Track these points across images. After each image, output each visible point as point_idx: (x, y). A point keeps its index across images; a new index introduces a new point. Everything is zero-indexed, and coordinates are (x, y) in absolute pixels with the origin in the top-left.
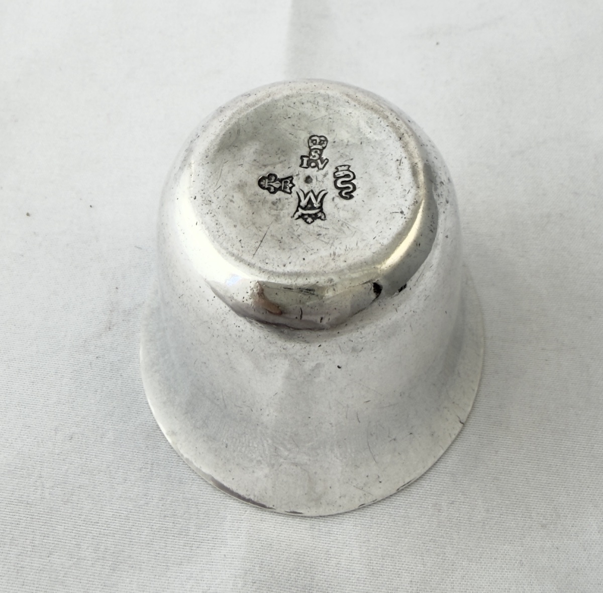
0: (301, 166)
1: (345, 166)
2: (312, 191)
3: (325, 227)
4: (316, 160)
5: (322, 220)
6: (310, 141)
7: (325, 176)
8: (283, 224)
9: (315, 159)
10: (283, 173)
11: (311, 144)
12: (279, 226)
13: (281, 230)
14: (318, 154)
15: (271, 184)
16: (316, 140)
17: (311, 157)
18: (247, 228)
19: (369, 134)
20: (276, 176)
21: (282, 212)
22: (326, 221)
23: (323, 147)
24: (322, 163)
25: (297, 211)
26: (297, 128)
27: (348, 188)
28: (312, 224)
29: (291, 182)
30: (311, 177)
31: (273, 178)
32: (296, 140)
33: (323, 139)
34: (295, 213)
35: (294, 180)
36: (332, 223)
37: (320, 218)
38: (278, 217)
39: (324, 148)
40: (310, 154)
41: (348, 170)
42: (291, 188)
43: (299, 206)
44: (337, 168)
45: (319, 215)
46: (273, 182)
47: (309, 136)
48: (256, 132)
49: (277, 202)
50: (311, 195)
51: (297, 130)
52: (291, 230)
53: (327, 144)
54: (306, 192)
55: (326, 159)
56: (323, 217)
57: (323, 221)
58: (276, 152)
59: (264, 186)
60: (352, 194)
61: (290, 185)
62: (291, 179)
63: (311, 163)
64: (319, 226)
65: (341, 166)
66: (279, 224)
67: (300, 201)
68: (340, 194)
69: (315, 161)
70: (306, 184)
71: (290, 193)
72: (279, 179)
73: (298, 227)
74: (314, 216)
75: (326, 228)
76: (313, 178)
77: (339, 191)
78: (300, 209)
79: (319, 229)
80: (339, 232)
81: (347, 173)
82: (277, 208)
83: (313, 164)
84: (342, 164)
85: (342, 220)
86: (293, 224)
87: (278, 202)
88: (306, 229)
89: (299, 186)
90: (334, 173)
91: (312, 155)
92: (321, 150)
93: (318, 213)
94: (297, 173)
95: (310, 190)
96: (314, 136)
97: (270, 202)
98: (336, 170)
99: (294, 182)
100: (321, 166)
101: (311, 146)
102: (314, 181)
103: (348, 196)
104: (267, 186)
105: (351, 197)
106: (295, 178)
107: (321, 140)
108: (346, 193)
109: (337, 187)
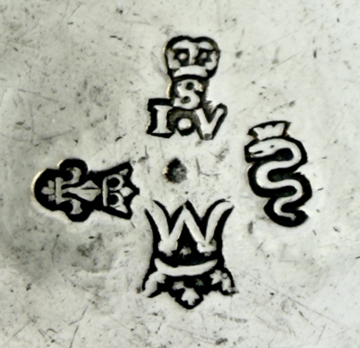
0: (151, 130)
1: (274, 124)
2: (189, 205)
3: (235, 315)
4: (192, 110)
5: (225, 293)
6: (171, 55)
7: (220, 157)
8: (116, 316)
9: (188, 106)
10: (103, 155)
11: (173, 64)
12: (106, 319)
13: (111, 333)
14: (197, 93)
15: (71, 190)
16: (186, 51)
17: (177, 103)
18: (15, 335)
19: (334, 26)
20: (81, 164)
21: (109, 275)
22: (235, 296)
23: (207, 71)
24: (209, 118)
25: (152, 269)
26: (131, 18)
27: (291, 190)
28: (198, 308)
29: (128, 183)
30: (183, 162)
31: (76, 173)
32: (131, 53)
33: (205, 45)
34: (146, 278)
35: (134, 174)
36: (255, 302)
37: (218, 287)
38: (101, 293)
39: (211, 73)
40: (173, 93)
41: (284, 136)
42: (127, 201)
43: (156, 254)
44: (251, 132)
45: (216, 277)
46: (76, 185)
47: (166, 39)
48: (17, 40)
49: (92, 247)
50: (186, 216)
51: (132, 23)
52: (139, 330)
53: (218, 60)
54: (171, 210)
55: (221, 106)
56: (226, 285)
57: (228, 298)
58: (79, 95)
59: (51, 198)
60: (302, 208)
61: (126, 192)
62: (125, 172)
63: (178, 120)
64: (219, 315)
65: (263, 126)
66: (103, 313)
67: (157, 238)
68: (269, 210)
69: (189, 114)
70: (170, 185)
71: (128, 216)
72: (92, 172)
73: (159, 318)
74: (200, 283)
75: (238, 320)
76: (186, 165)
77: (264, 201)
78: (158, 263)
79: (220, 322)
80: (278, 330)
81: (282, 144)
82: (95, 264)
83: (184, 124)
84: (265, 121)
85: (281, 290)
86: (145, 311)
87: (96, 244)
88: (182, 326)
89: (151, 193)
90: (247, 148)
91: (177, 96)
92: (204, 80)
93: (212, 271)
94: (144, 155)
95: (183, 202)
96: (180, 38)
97: (73, 249)
98: (250, 139)
99: (135, 180)
100: (206, 128)
101: (175, 70)
102: (191, 173)
103: (292, 216)
104: (60, 200)
105: (302, 218)
106: (137, 168)
107: (201, 51)
108: (285, 208)
109: (258, 191)
